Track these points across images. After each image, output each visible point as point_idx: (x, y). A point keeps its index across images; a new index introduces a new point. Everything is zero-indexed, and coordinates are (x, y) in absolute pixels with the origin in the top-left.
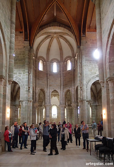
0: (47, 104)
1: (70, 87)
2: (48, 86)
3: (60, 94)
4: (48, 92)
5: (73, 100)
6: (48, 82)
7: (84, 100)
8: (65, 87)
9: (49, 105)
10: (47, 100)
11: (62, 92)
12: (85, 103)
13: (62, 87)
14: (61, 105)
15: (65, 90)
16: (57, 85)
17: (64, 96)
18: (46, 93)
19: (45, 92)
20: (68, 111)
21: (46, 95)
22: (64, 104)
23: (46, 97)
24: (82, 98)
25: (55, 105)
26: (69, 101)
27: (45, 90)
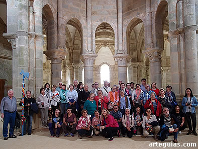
0: (87, 54)
1: (139, 12)
2: (89, 14)
3: (115, 31)
4: (89, 26)
5: (149, 41)
6: (89, 4)
7: (190, 27)
8: (128, 14)
9: (92, 57)
10: (86, 45)
11: (120, 25)
12: (192, 35)
13: (120, 14)
14: (119, 55)
15: (128, 21)
16: (108, 11)
17: (125, 35)
18: (84, 30)
19: (83, 26)
20: (132, 70)
21: (84, 34)
22: (126, 52)
23: (84, 38)
24: (181, 22)
25: (106, 63)
26: (135, 50)
27: (83, 22)
